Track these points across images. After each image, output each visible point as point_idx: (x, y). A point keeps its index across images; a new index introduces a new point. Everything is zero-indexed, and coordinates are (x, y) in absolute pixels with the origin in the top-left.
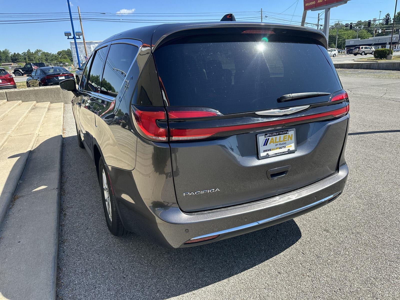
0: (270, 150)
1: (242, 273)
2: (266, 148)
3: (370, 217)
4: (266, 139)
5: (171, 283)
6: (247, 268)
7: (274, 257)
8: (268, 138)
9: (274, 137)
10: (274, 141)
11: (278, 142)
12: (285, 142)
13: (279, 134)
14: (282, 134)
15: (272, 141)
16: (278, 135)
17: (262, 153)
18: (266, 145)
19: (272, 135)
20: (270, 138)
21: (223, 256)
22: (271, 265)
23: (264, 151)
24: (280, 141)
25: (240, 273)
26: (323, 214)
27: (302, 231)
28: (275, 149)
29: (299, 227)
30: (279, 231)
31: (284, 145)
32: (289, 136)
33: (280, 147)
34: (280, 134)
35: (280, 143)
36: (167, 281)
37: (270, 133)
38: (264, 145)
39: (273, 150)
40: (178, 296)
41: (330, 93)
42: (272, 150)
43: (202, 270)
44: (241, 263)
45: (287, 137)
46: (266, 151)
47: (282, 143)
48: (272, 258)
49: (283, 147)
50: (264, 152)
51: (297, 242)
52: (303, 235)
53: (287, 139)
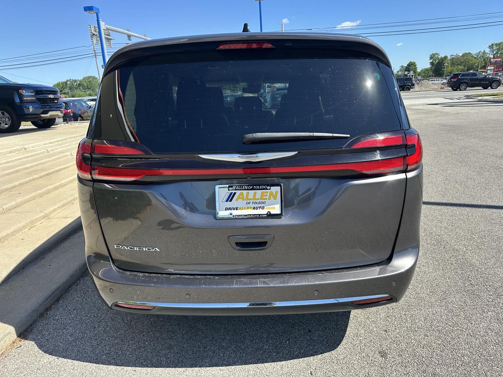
0: (236, 209)
1: (208, 368)
2: (229, 204)
3: (488, 356)
4: (231, 193)
5: (127, 350)
6: (221, 364)
7: (266, 364)
8: (234, 192)
9: (245, 192)
10: (245, 198)
11: (251, 199)
12: (263, 201)
13: (253, 189)
14: (258, 189)
15: (241, 196)
16: (250, 190)
17: (223, 211)
18: (231, 201)
19: (240, 188)
20: (238, 192)
21: (209, 340)
22: (251, 372)
23: (226, 208)
24: (254, 198)
25: (207, 367)
26: (404, 329)
27: (344, 341)
28: (245, 209)
29: (346, 335)
30: (310, 332)
31: (262, 205)
32: (271, 194)
33: (254, 207)
34: (255, 189)
35: (254, 201)
36: (126, 346)
37: (237, 186)
38: (227, 201)
39: (242, 209)
40: (118, 367)
41: (349, 136)
42: (240, 209)
43: (170, 347)
44: (220, 355)
45: (268, 194)
46: (230, 209)
47: (258, 201)
48: (262, 364)
49: (260, 207)
50: (226, 210)
51: (320, 355)
52: (340, 348)
53: (268, 197)
